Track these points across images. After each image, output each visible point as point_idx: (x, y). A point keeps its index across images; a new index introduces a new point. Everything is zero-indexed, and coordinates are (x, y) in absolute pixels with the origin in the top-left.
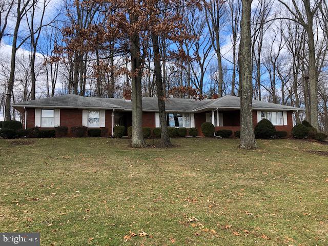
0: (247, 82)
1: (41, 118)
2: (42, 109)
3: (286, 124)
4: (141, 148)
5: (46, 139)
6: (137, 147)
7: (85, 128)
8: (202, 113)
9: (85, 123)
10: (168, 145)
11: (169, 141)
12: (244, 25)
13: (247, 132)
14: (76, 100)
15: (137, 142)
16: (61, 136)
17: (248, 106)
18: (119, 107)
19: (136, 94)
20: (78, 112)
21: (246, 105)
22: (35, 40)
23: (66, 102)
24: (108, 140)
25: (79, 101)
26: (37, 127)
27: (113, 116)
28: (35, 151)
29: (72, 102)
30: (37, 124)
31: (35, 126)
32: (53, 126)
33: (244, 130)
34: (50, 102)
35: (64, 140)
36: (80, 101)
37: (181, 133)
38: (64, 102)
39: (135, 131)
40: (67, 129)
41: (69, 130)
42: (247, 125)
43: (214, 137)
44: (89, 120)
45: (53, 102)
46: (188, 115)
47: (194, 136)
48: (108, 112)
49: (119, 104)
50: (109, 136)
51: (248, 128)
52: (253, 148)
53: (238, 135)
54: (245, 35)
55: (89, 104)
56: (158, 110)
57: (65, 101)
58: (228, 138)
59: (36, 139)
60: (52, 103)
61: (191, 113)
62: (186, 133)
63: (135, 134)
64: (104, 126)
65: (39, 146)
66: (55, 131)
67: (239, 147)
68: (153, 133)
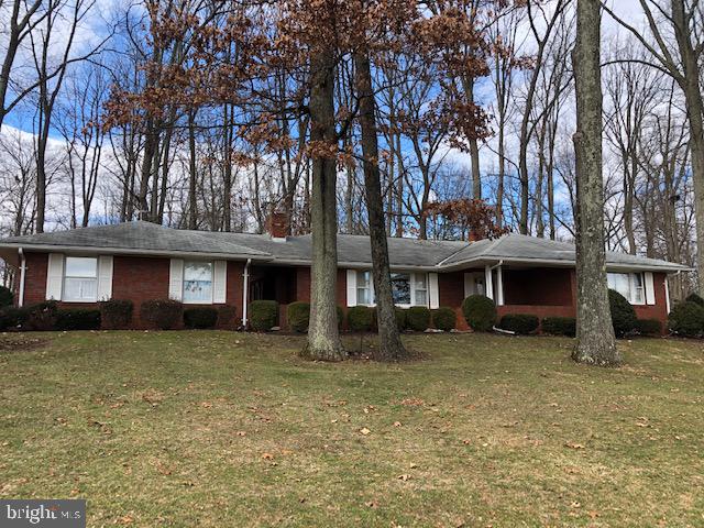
0: (594, 197)
1: (64, 278)
2: (66, 254)
3: (651, 301)
4: (334, 361)
5: (77, 334)
6: (322, 357)
7: (178, 306)
8: (455, 272)
9: (176, 292)
10: (398, 354)
11: (398, 344)
12: (585, 58)
13: (595, 322)
14: (154, 236)
15: (323, 346)
16: (116, 327)
17: (598, 258)
18: (261, 254)
19: (324, 220)
20: (159, 265)
21: (591, 254)
22: (50, 97)
23: (129, 239)
24: (238, 338)
25: (160, 237)
26: (53, 302)
27: (246, 276)
28: (53, 372)
29: (144, 240)
30: (53, 292)
31: (48, 298)
32: (93, 299)
33: (589, 316)
34: (90, 238)
35: (125, 338)
36: (164, 239)
37: (415, 322)
38: (123, 239)
39: (319, 317)
40: (132, 307)
41: (137, 310)
42: (595, 304)
43: (492, 332)
44: (187, 285)
45: (95, 238)
46: (423, 276)
47: (447, 330)
48: (234, 266)
49: (260, 245)
50: (235, 325)
51: (597, 312)
52: (613, 363)
53: (568, 329)
54: (587, 82)
55: (187, 244)
56: (371, 265)
57: (126, 236)
58: (527, 334)
59: (50, 334)
60: (93, 241)
61: (431, 272)
62: (428, 322)
63: (319, 323)
64: (221, 299)
65: (61, 356)
66: (100, 314)
67: (575, 358)
68: (349, 319)
